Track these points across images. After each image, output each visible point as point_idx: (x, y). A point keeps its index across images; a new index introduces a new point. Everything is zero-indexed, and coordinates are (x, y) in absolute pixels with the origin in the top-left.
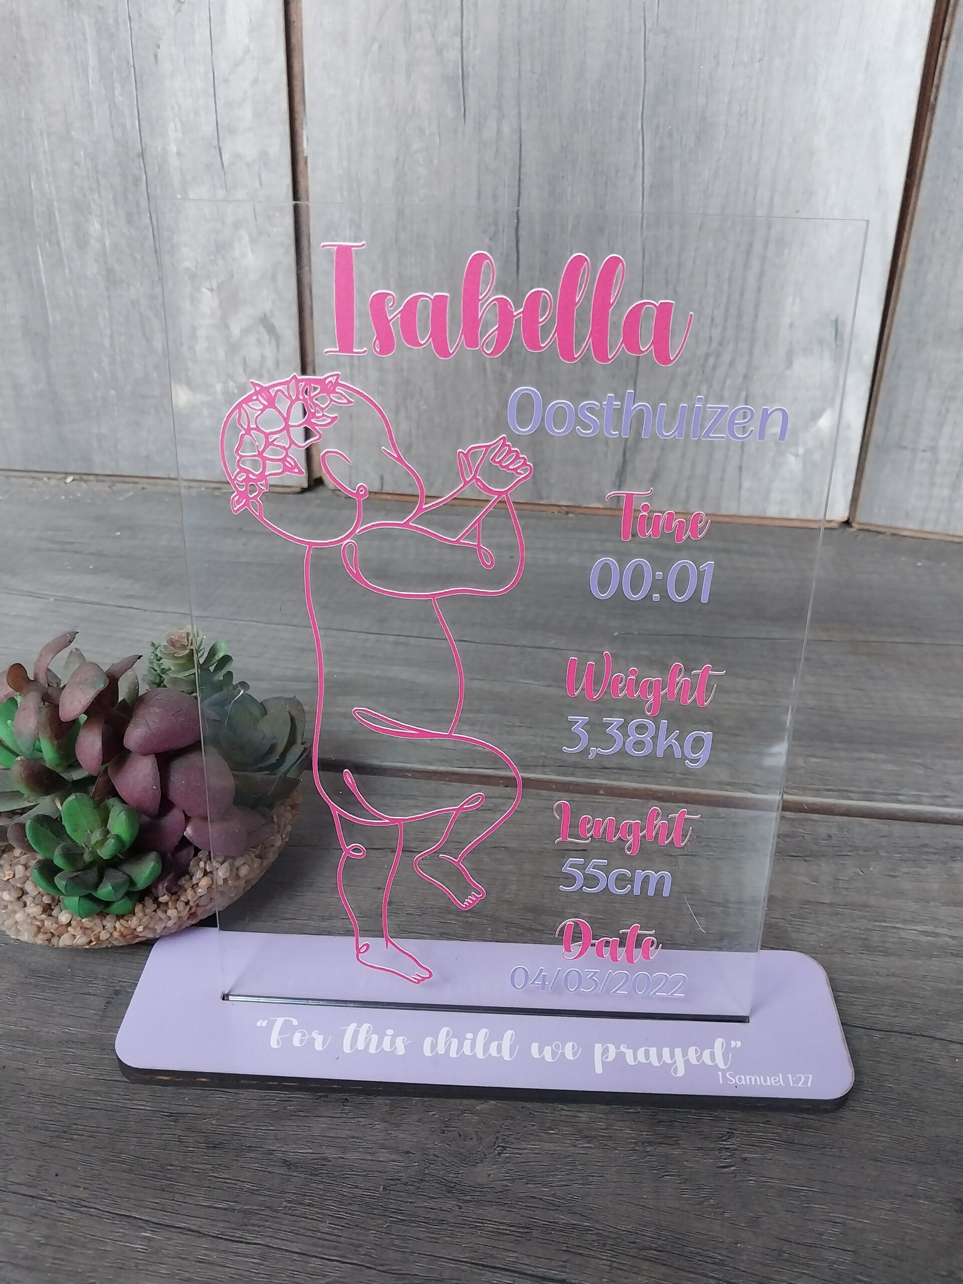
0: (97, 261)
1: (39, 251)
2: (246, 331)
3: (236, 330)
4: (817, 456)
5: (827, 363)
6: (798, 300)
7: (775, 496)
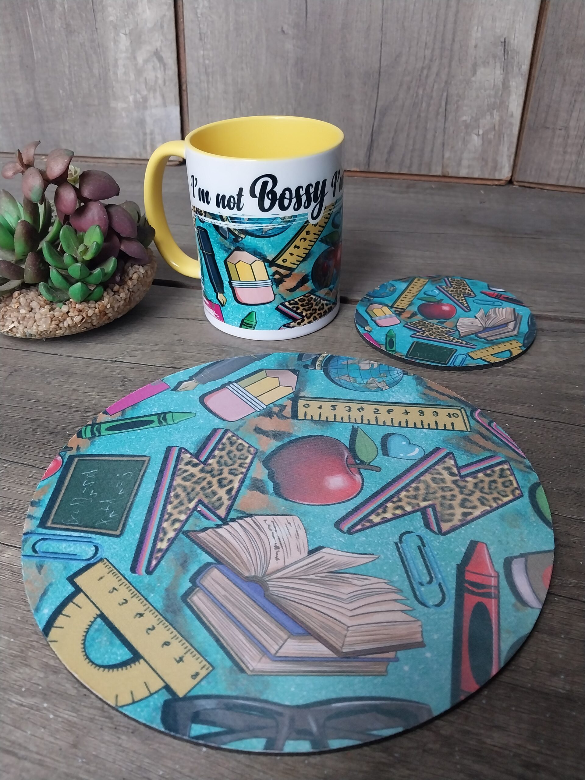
0: (60, 18)
1: (27, 13)
2: (146, 61)
3: (140, 60)
4: (491, 136)
5: (499, 71)
6: (480, 29)
7: (465, 163)
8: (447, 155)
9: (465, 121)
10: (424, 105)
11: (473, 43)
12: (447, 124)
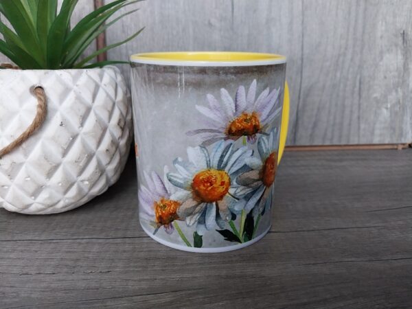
4: (397, 109)
5: (400, 57)
6: (384, 23)
7: (377, 132)
8: (362, 126)
9: (376, 98)
10: (342, 85)
11: (379, 34)
12: (361, 101)
